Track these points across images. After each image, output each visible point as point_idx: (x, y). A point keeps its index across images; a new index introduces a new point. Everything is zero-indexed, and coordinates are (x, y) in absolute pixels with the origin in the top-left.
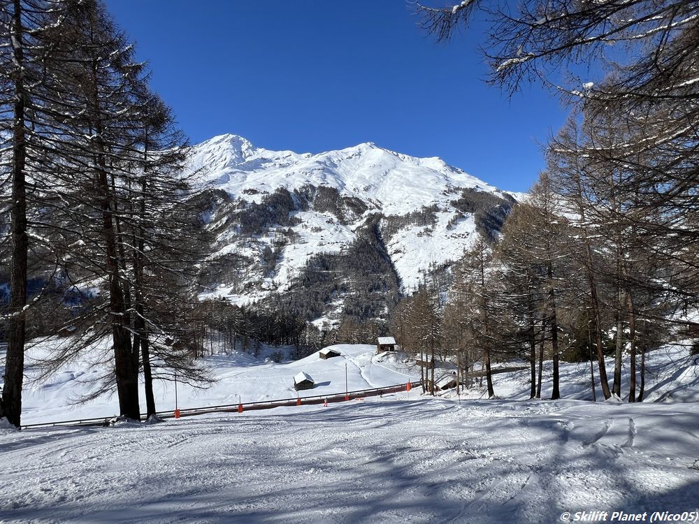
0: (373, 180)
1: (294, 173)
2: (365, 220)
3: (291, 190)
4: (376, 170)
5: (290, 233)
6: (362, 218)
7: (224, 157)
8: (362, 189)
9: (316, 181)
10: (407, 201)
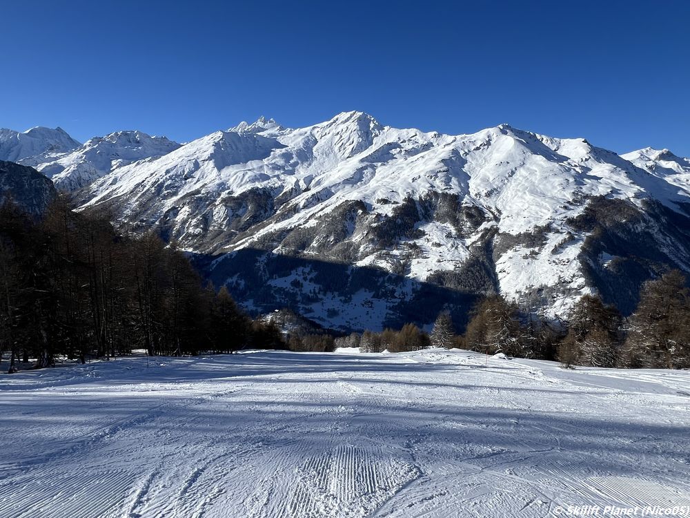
0: (497, 183)
1: (420, 177)
2: (480, 235)
3: (416, 197)
4: (502, 169)
5: (414, 246)
6: (478, 232)
7: (351, 140)
8: (483, 194)
9: (440, 186)
10: (526, 214)
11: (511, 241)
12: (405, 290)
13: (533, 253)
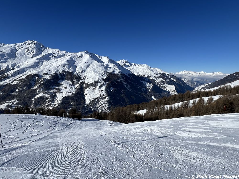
0: (84, 68)
1: (59, 66)
2: (79, 84)
3: (58, 73)
4: (86, 64)
5: (58, 89)
6: (79, 83)
8: (80, 72)
9: (66, 69)
10: (92, 77)
11: (88, 86)
12: (55, 104)
13: (94, 89)
